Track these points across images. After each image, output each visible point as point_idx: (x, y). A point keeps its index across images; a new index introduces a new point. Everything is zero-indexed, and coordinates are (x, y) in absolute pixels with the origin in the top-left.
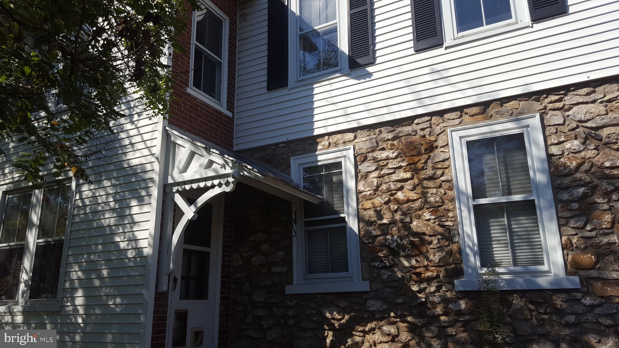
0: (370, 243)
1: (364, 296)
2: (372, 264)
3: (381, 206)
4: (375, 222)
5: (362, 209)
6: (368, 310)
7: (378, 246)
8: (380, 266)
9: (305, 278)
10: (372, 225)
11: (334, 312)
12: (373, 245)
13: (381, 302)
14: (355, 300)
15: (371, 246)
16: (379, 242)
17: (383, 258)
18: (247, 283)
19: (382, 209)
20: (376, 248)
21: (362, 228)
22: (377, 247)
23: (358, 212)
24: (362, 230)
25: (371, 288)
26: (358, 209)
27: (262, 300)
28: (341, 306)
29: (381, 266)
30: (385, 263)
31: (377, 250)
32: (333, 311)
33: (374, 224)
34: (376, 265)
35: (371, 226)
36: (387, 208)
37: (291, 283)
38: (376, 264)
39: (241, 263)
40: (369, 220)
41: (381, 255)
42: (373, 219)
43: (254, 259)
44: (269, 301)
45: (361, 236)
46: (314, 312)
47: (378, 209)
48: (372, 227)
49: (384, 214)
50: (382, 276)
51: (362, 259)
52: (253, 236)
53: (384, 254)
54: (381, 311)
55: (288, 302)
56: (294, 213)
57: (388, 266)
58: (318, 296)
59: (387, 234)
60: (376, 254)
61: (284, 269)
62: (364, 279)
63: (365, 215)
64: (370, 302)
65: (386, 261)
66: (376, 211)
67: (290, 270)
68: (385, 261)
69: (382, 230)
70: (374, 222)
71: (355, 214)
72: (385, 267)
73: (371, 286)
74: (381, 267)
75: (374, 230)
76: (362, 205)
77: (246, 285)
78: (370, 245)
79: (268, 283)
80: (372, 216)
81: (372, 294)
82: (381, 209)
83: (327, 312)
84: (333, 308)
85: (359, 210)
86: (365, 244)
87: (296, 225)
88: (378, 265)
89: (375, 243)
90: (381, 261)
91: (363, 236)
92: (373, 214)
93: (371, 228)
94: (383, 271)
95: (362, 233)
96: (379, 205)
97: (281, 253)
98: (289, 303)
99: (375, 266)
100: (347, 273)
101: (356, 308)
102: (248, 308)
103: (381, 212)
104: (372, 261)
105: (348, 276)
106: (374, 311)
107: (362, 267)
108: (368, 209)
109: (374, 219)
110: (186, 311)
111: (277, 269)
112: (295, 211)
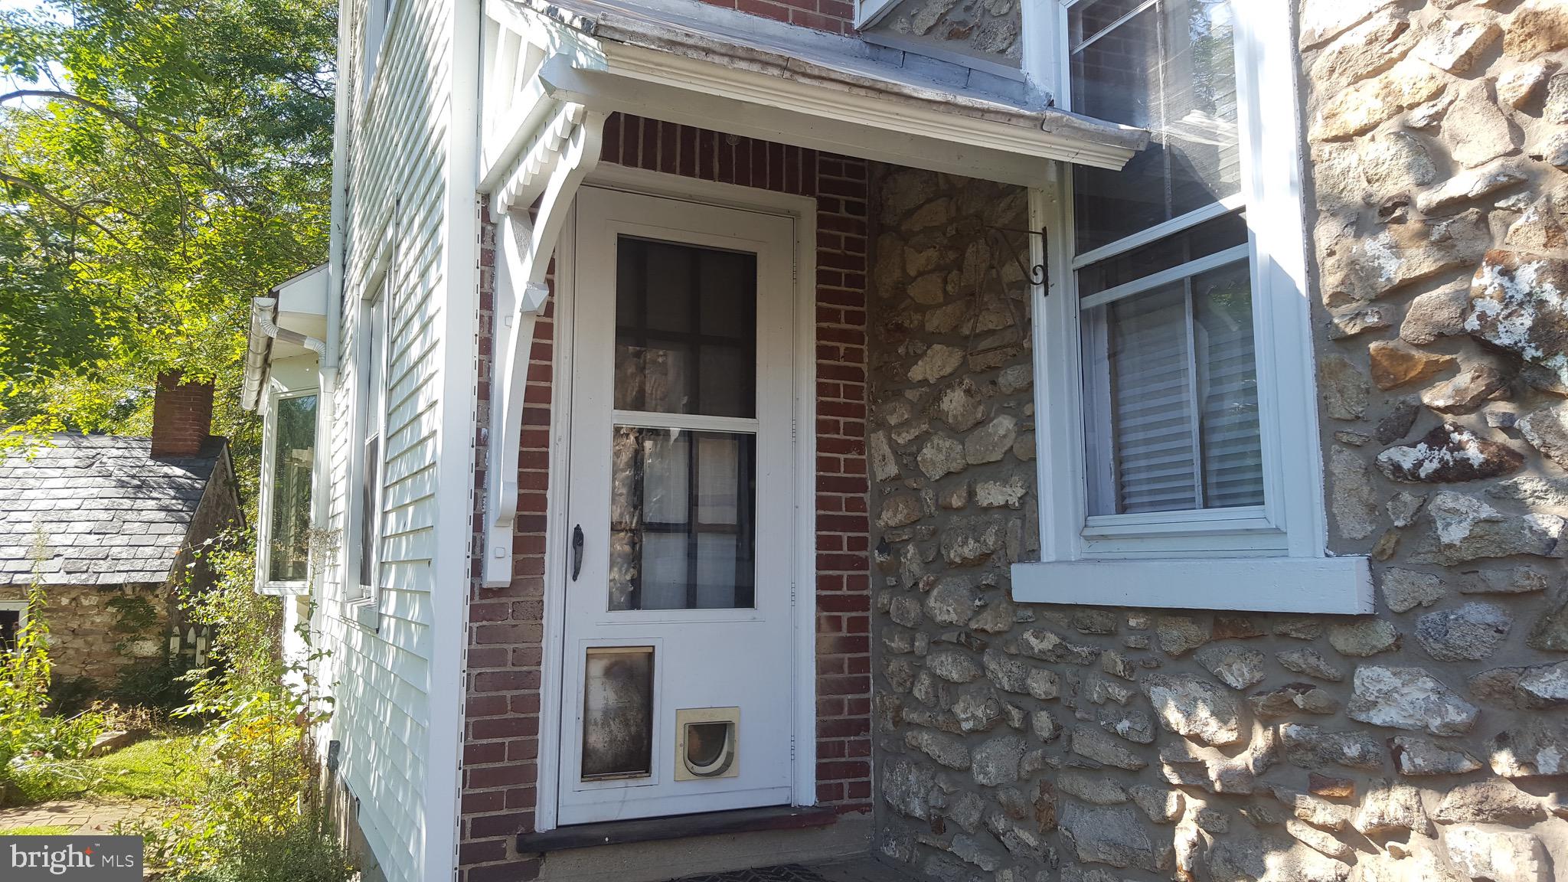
0: (1369, 333)
1: (1343, 641)
2: (1383, 457)
3: (1439, 92)
4: (1405, 201)
5: (1327, 140)
6: (1363, 717)
7: (1418, 346)
8: (1429, 467)
9: (1088, 532)
10: (1383, 226)
11: (1200, 705)
12: (1391, 344)
13: (1430, 684)
14: (1295, 657)
15: (1379, 350)
16: (1425, 320)
17: (1449, 418)
18: (911, 548)
19: (1445, 110)
20: (1410, 358)
21: (1331, 254)
22: (1417, 354)
23: (1308, 164)
24: (1330, 262)
25: (1379, 595)
26: (1305, 149)
27: (953, 617)
28: (1231, 680)
29: (1435, 465)
30: (1460, 447)
31: (1413, 374)
32: (1195, 700)
33: (1398, 213)
34: (1407, 465)
35: (1375, 232)
36: (1470, 96)
37: (1031, 554)
38: (1404, 454)
39: (892, 469)
40: (1368, 202)
41: (1437, 396)
42: (1389, 190)
43: (928, 452)
44: (974, 625)
45: (1325, 300)
46: (1121, 694)
47: (1418, 117)
48: (1385, 237)
49: (1456, 140)
50: (1439, 525)
51: (1331, 430)
52: (920, 363)
53: (1458, 392)
54: (1432, 735)
55: (1028, 636)
56: (1040, 238)
57: (1476, 464)
58: (1132, 623)
59: (1467, 267)
60: (1410, 399)
61: (1013, 494)
62: (1338, 544)
63: (1345, 173)
64: (1371, 679)
65: (1465, 437)
66: (1408, 132)
67: (1031, 495)
68: (1456, 437)
69: (1444, 243)
70: (1396, 206)
71: (1292, 183)
72: (1460, 474)
73: (1377, 582)
74: (1436, 471)
75: (1396, 249)
76: (1332, 115)
77: (909, 556)
78: (1373, 346)
79: (970, 549)
80: (1382, 170)
81: (1384, 634)
82: (1439, 116)
83: (1172, 704)
84: (1193, 687)
85: (1314, 152)
86: (1345, 341)
87: (1046, 294)
88: (1419, 464)
89: (1402, 333)
90: (1438, 438)
91: (1338, 298)
92: (1388, 155)
93: (1373, 246)
94: (1446, 498)
95: (1330, 282)
96: (1424, 93)
97: (1004, 424)
98: (1033, 641)
99: (1397, 468)
100: (1253, 511)
101: (1299, 700)
102: (917, 644)
103: (1437, 130)
104: (1386, 441)
105: (1262, 525)
106: (1392, 730)
107: (1328, 474)
108: (1362, 132)
109: (1398, 183)
110: (650, 650)
111: (992, 494)
112: (1044, 229)
